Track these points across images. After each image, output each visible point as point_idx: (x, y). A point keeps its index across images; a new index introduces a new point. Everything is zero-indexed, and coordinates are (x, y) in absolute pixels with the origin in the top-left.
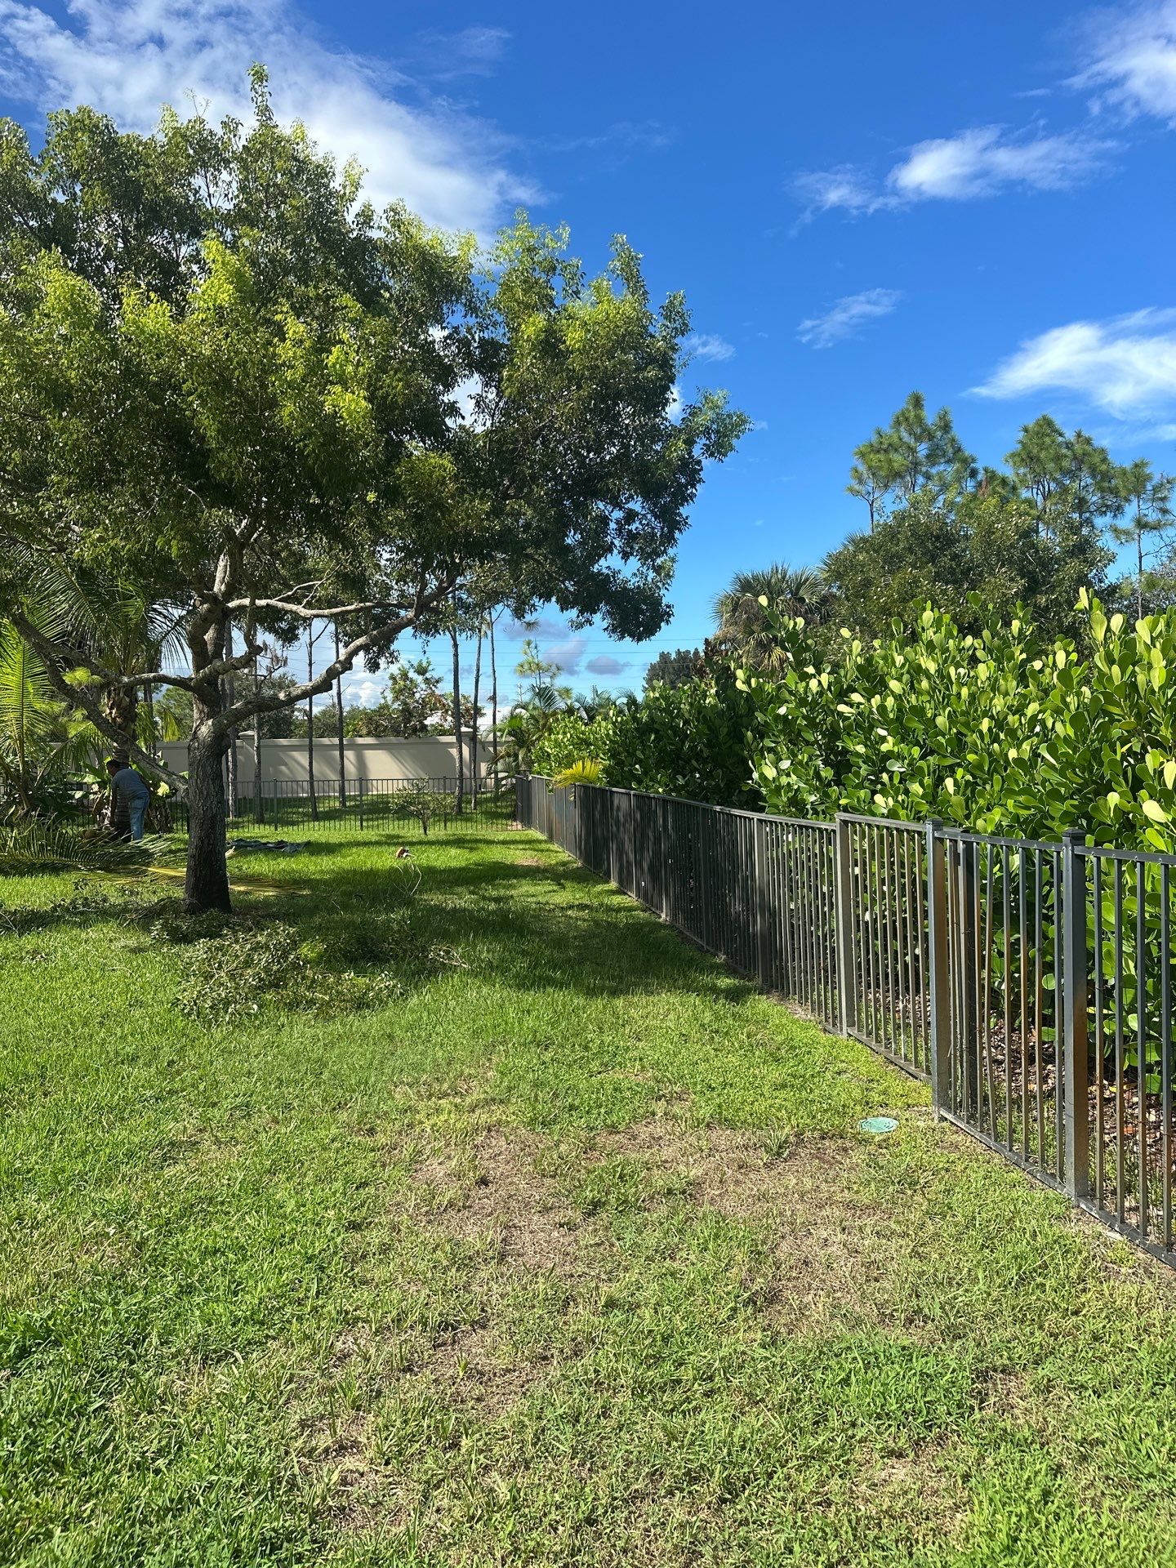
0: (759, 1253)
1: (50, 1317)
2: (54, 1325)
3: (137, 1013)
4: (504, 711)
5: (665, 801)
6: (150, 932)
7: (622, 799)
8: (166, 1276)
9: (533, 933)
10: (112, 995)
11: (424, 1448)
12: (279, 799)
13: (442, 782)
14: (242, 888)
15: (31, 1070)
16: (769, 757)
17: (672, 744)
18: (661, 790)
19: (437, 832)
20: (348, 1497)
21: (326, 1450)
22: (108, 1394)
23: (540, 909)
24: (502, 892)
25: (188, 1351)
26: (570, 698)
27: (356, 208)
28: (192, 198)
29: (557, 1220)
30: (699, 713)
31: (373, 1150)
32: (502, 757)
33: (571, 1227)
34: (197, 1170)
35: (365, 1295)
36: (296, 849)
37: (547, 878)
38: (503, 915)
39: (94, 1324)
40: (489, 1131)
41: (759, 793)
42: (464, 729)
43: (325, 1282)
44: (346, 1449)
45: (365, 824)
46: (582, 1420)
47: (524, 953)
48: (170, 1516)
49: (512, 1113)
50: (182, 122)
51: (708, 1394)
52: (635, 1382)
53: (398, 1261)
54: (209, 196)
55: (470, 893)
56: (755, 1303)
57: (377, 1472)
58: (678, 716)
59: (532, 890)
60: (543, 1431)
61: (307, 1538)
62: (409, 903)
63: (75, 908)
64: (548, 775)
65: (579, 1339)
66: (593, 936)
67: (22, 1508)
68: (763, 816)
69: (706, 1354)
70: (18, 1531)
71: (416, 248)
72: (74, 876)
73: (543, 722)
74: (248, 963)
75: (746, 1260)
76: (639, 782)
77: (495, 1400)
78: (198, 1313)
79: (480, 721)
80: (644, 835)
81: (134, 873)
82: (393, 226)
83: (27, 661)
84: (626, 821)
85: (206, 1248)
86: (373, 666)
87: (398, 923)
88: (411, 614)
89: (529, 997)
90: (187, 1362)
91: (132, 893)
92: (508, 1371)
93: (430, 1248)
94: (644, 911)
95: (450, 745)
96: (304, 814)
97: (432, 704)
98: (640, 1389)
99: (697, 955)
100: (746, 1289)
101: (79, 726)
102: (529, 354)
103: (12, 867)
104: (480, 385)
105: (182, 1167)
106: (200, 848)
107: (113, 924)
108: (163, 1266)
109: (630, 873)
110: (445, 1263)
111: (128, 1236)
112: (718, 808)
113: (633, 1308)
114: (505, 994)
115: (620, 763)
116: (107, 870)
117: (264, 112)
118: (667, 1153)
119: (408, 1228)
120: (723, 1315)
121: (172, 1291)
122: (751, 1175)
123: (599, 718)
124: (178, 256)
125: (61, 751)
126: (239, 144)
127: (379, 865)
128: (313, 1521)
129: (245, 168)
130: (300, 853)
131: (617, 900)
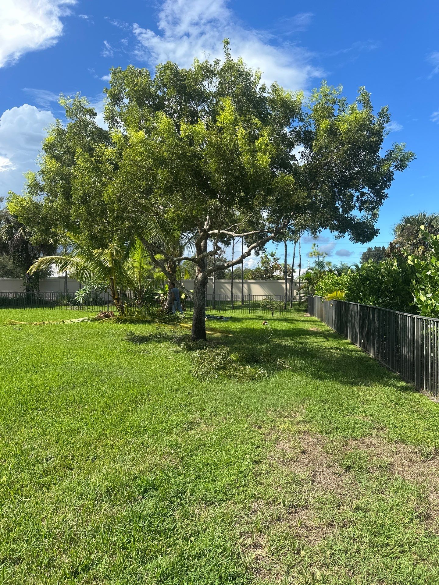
0: (421, 497)
1: (154, 480)
2: (155, 482)
3: (178, 374)
4: (304, 270)
5: (373, 308)
6: (180, 346)
7: (354, 307)
8: (191, 471)
9: (317, 357)
10: (169, 367)
11: (286, 552)
12: (221, 301)
13: (279, 297)
14: (209, 332)
15: (145, 391)
16: (422, 292)
17: (376, 285)
18: (371, 304)
19: (277, 315)
20: (259, 565)
21: (250, 545)
22: (173, 510)
23: (319, 348)
24: (303, 341)
25: (200, 499)
26: (330, 266)
27: (259, 86)
28: (203, 89)
29: (333, 471)
30: (389, 273)
31: (261, 434)
32: (302, 288)
33: (340, 475)
34: (200, 433)
35: (261, 489)
36: (227, 319)
37: (321, 336)
38: (305, 349)
39: (168, 484)
40: (305, 433)
41: (416, 307)
42: (288, 277)
43: (246, 482)
44: (257, 546)
45: (250, 311)
46: (349, 553)
47: (314, 365)
48: (197, 558)
49: (313, 427)
50: (201, 62)
51: (402, 552)
52: (370, 541)
53: (273, 478)
54: (209, 88)
55: (291, 340)
56: (420, 518)
57: (269, 557)
58: (379, 274)
59: (316, 340)
60: (333, 554)
61: (245, 577)
62: (268, 342)
63: (156, 336)
64: (321, 296)
65: (346, 520)
66: (342, 360)
67: (148, 545)
68: (419, 317)
69: (399, 535)
70: (147, 553)
71: (281, 99)
72: (156, 325)
73: (320, 275)
74: (214, 360)
75: (416, 499)
76: (362, 300)
77: (313, 538)
78: (202, 486)
79: (294, 274)
80: (363, 322)
81: (174, 325)
82: (273, 92)
83: (143, 251)
84: (355, 315)
85: (204, 462)
86: (257, 254)
87: (265, 350)
88: (273, 235)
89: (318, 383)
90: (199, 503)
91: (174, 332)
92: (317, 528)
93: (284, 474)
94: (363, 352)
95: (283, 283)
96: (229, 307)
97: (276, 267)
98: (372, 545)
99: (387, 372)
100: (416, 511)
101: (158, 274)
102: (324, 135)
103: (136, 321)
104: (303, 148)
105: (195, 431)
106: (197, 318)
107: (169, 342)
108: (190, 467)
109: (357, 337)
110: (291, 481)
111: (178, 454)
112: (398, 312)
113: (367, 511)
114: (307, 380)
115: (353, 292)
116: (166, 323)
117: (228, 55)
118: (378, 451)
119: (276, 466)
120: (407, 521)
121: (193, 477)
122: (415, 464)
123: (343, 274)
124: (197, 110)
125: (152, 282)
126: (219, 68)
127: (256, 327)
128: (247, 571)
129: (221, 76)
130: (229, 321)
131: (351, 347)
